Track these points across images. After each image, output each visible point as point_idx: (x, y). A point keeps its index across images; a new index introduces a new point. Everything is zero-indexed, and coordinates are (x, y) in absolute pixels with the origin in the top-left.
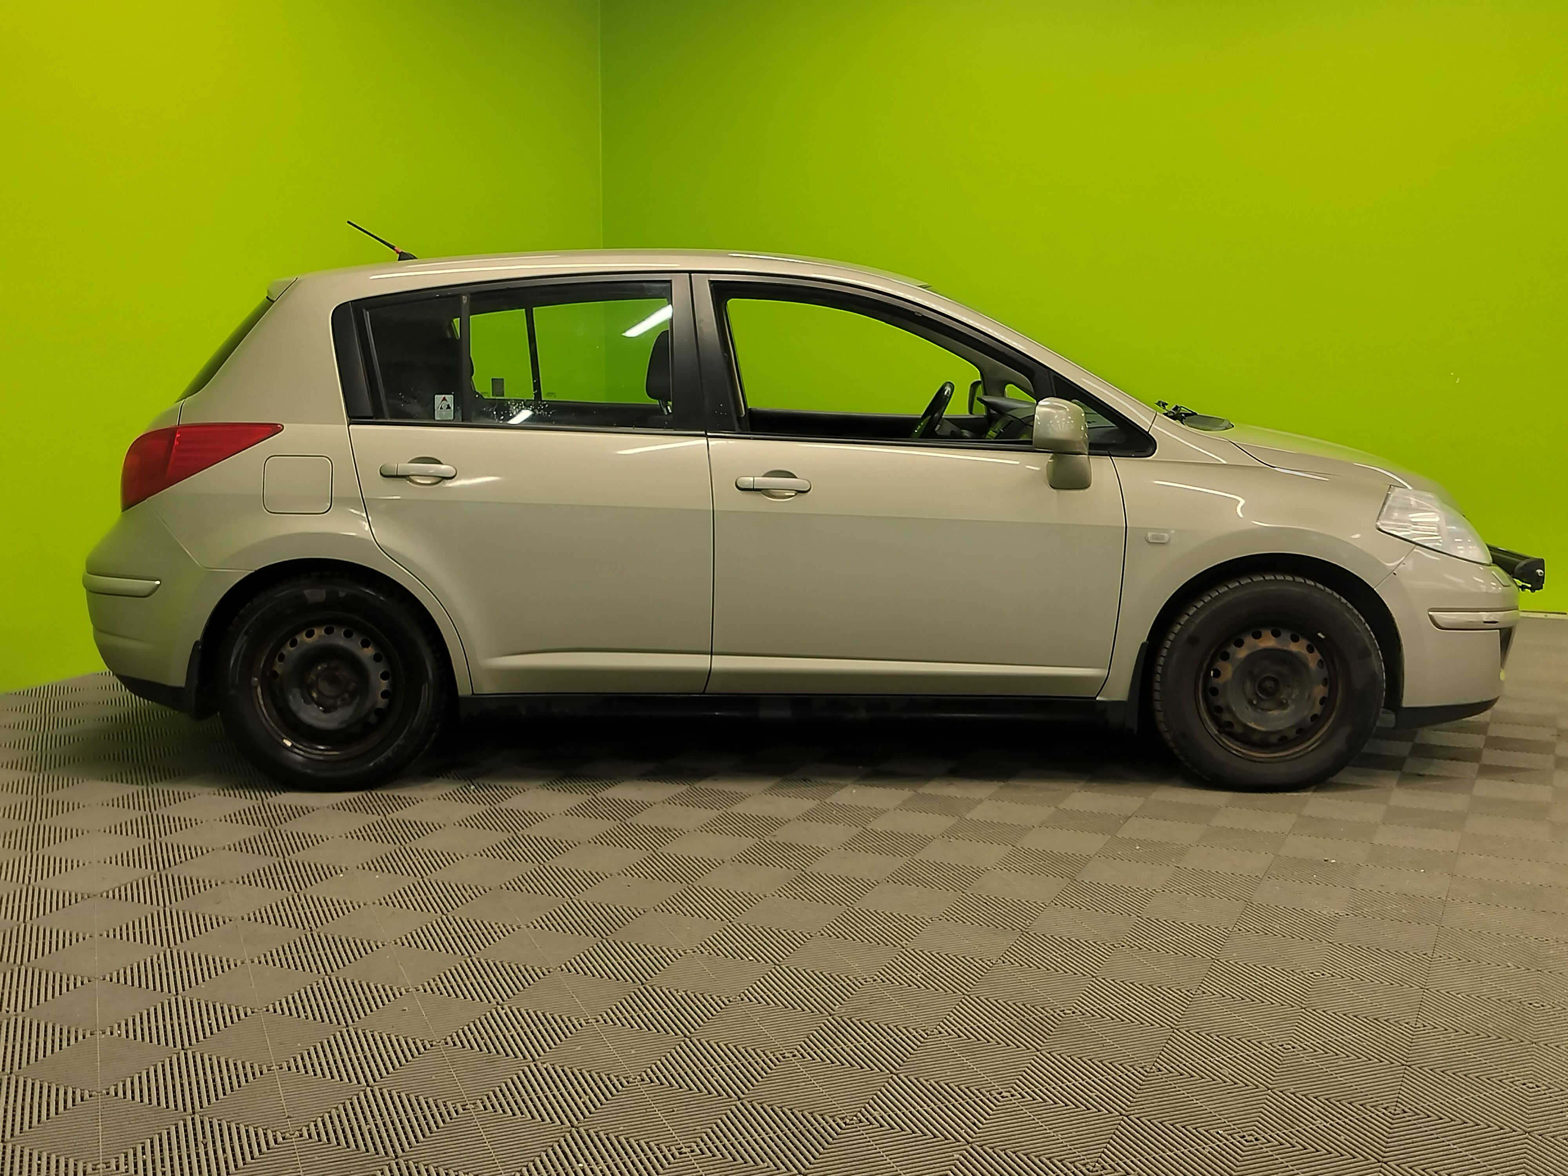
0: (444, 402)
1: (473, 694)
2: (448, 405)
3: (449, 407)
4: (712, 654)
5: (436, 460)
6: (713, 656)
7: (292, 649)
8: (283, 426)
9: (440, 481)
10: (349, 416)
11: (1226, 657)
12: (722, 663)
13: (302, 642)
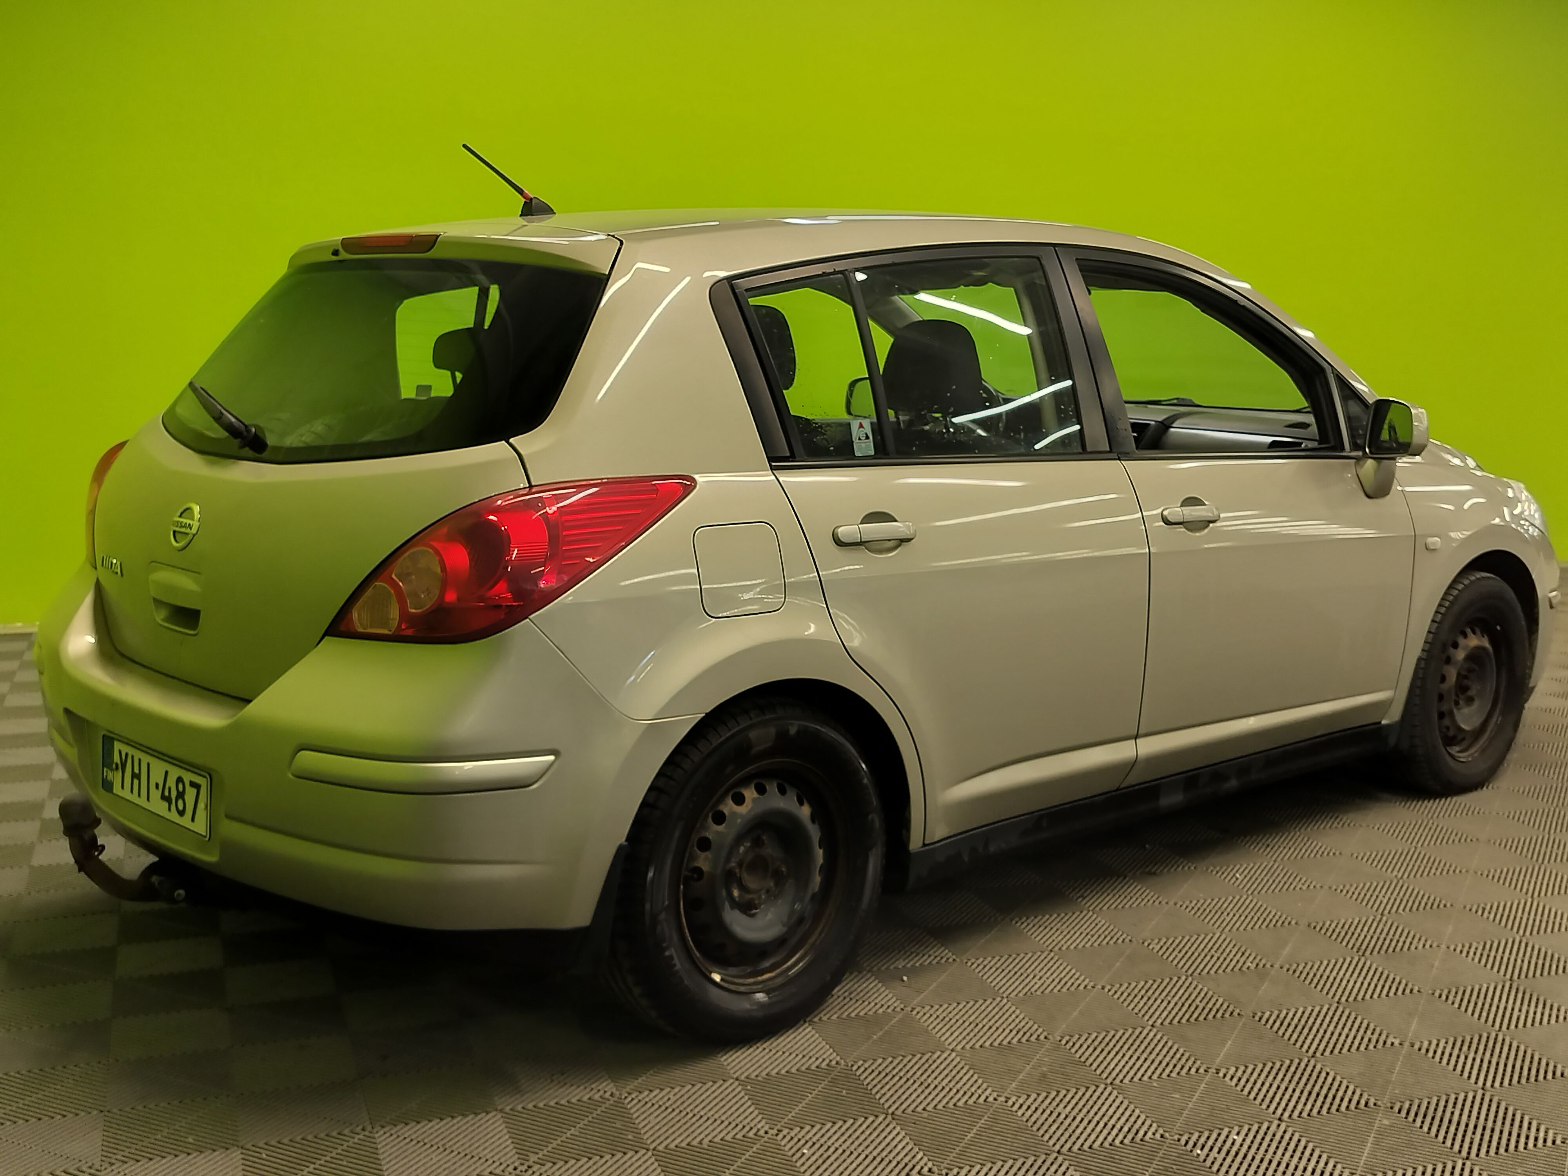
0: (861, 429)
1: (924, 845)
2: (866, 434)
3: (867, 438)
4: (1136, 737)
5: (889, 515)
6: (1137, 740)
7: (720, 828)
8: (693, 480)
9: (899, 546)
10: (770, 460)
11: (1448, 660)
12: (1149, 746)
13: (734, 814)
